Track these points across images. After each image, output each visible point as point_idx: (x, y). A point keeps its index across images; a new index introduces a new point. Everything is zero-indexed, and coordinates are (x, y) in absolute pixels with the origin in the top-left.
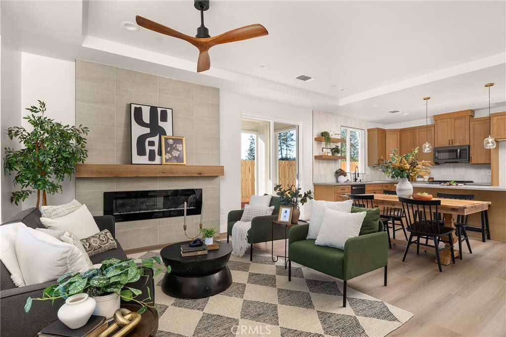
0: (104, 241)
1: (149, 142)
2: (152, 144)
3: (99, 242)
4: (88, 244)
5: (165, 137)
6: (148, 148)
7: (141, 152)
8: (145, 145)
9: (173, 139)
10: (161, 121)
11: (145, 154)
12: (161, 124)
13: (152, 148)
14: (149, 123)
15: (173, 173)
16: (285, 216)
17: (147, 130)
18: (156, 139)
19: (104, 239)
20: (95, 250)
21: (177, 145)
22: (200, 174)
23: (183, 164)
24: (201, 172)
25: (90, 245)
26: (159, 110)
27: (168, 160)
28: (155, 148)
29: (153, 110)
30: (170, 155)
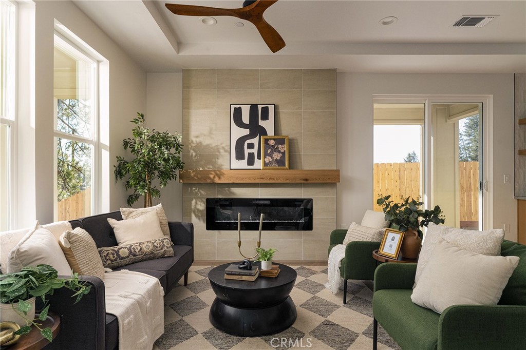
0: (157, 247)
1: (248, 144)
2: (251, 146)
3: (151, 247)
4: (139, 248)
5: (266, 137)
6: (247, 151)
7: (240, 156)
8: (244, 148)
9: (274, 139)
10: (261, 119)
11: (243, 158)
12: (262, 123)
13: (251, 151)
14: (248, 123)
15: (274, 179)
16: (391, 246)
17: (247, 132)
18: (255, 141)
19: (158, 246)
20: (145, 255)
21: (280, 146)
22: (306, 180)
23: (285, 168)
24: (308, 178)
25: (141, 249)
26: (260, 107)
27: (268, 163)
28: (255, 151)
29: (254, 108)
30: (270, 158)
